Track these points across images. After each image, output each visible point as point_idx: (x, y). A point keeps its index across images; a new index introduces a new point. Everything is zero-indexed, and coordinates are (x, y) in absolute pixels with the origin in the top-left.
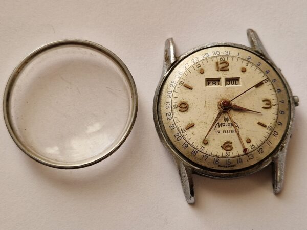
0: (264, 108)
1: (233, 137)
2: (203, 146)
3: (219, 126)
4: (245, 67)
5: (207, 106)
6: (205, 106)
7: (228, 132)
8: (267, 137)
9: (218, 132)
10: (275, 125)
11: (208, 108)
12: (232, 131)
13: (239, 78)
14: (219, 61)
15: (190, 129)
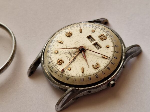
0: (93, 66)
1: (67, 62)
2: (54, 53)
3: (69, 53)
4: (110, 46)
5: (76, 43)
6: (75, 43)
7: (68, 58)
8: (77, 76)
9: (65, 54)
10: (87, 76)
11: (75, 44)
12: (70, 60)
13: (102, 47)
14: (105, 35)
15: (59, 43)
